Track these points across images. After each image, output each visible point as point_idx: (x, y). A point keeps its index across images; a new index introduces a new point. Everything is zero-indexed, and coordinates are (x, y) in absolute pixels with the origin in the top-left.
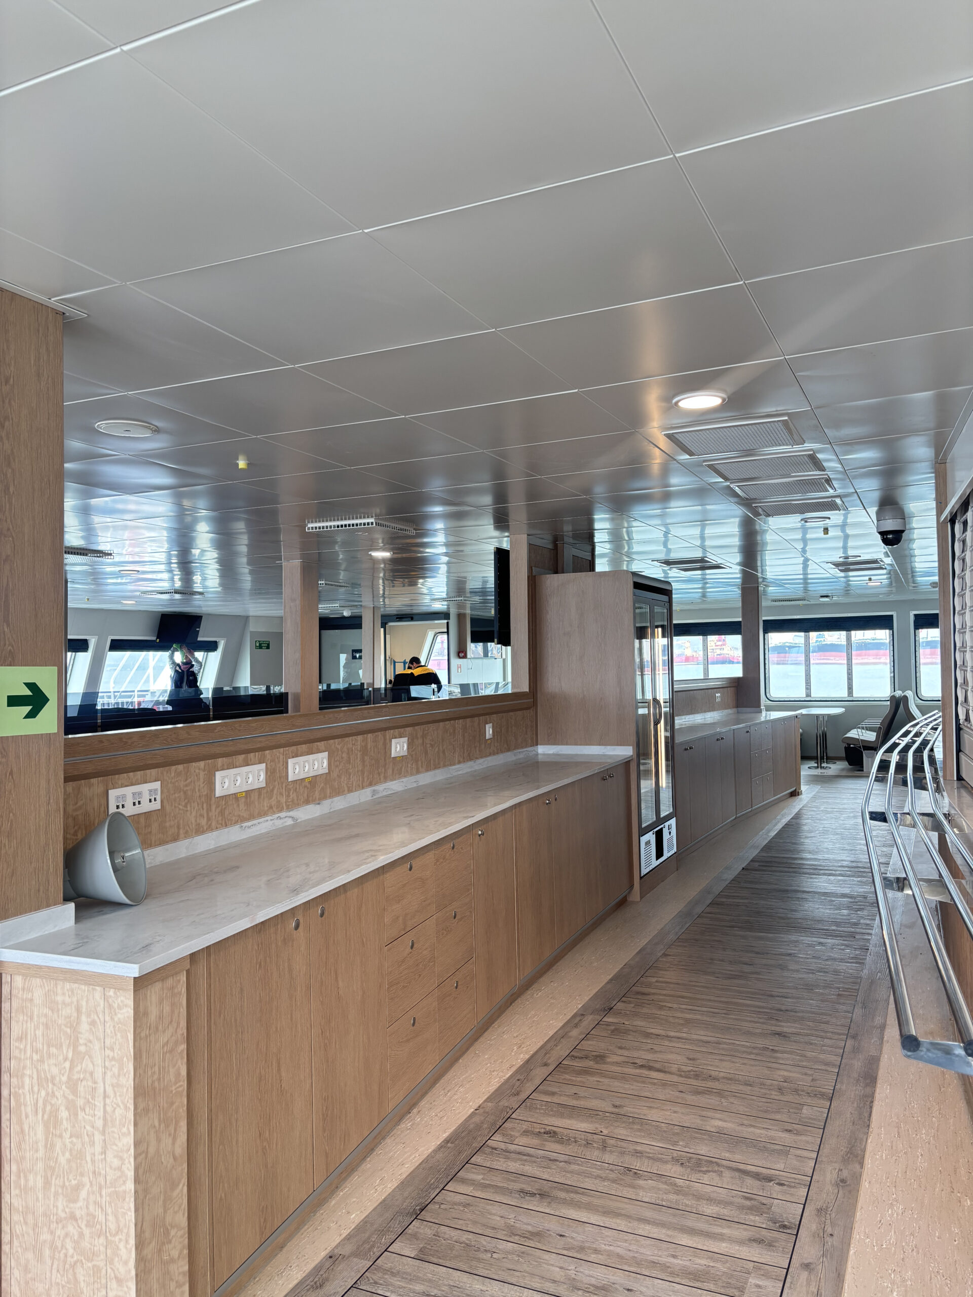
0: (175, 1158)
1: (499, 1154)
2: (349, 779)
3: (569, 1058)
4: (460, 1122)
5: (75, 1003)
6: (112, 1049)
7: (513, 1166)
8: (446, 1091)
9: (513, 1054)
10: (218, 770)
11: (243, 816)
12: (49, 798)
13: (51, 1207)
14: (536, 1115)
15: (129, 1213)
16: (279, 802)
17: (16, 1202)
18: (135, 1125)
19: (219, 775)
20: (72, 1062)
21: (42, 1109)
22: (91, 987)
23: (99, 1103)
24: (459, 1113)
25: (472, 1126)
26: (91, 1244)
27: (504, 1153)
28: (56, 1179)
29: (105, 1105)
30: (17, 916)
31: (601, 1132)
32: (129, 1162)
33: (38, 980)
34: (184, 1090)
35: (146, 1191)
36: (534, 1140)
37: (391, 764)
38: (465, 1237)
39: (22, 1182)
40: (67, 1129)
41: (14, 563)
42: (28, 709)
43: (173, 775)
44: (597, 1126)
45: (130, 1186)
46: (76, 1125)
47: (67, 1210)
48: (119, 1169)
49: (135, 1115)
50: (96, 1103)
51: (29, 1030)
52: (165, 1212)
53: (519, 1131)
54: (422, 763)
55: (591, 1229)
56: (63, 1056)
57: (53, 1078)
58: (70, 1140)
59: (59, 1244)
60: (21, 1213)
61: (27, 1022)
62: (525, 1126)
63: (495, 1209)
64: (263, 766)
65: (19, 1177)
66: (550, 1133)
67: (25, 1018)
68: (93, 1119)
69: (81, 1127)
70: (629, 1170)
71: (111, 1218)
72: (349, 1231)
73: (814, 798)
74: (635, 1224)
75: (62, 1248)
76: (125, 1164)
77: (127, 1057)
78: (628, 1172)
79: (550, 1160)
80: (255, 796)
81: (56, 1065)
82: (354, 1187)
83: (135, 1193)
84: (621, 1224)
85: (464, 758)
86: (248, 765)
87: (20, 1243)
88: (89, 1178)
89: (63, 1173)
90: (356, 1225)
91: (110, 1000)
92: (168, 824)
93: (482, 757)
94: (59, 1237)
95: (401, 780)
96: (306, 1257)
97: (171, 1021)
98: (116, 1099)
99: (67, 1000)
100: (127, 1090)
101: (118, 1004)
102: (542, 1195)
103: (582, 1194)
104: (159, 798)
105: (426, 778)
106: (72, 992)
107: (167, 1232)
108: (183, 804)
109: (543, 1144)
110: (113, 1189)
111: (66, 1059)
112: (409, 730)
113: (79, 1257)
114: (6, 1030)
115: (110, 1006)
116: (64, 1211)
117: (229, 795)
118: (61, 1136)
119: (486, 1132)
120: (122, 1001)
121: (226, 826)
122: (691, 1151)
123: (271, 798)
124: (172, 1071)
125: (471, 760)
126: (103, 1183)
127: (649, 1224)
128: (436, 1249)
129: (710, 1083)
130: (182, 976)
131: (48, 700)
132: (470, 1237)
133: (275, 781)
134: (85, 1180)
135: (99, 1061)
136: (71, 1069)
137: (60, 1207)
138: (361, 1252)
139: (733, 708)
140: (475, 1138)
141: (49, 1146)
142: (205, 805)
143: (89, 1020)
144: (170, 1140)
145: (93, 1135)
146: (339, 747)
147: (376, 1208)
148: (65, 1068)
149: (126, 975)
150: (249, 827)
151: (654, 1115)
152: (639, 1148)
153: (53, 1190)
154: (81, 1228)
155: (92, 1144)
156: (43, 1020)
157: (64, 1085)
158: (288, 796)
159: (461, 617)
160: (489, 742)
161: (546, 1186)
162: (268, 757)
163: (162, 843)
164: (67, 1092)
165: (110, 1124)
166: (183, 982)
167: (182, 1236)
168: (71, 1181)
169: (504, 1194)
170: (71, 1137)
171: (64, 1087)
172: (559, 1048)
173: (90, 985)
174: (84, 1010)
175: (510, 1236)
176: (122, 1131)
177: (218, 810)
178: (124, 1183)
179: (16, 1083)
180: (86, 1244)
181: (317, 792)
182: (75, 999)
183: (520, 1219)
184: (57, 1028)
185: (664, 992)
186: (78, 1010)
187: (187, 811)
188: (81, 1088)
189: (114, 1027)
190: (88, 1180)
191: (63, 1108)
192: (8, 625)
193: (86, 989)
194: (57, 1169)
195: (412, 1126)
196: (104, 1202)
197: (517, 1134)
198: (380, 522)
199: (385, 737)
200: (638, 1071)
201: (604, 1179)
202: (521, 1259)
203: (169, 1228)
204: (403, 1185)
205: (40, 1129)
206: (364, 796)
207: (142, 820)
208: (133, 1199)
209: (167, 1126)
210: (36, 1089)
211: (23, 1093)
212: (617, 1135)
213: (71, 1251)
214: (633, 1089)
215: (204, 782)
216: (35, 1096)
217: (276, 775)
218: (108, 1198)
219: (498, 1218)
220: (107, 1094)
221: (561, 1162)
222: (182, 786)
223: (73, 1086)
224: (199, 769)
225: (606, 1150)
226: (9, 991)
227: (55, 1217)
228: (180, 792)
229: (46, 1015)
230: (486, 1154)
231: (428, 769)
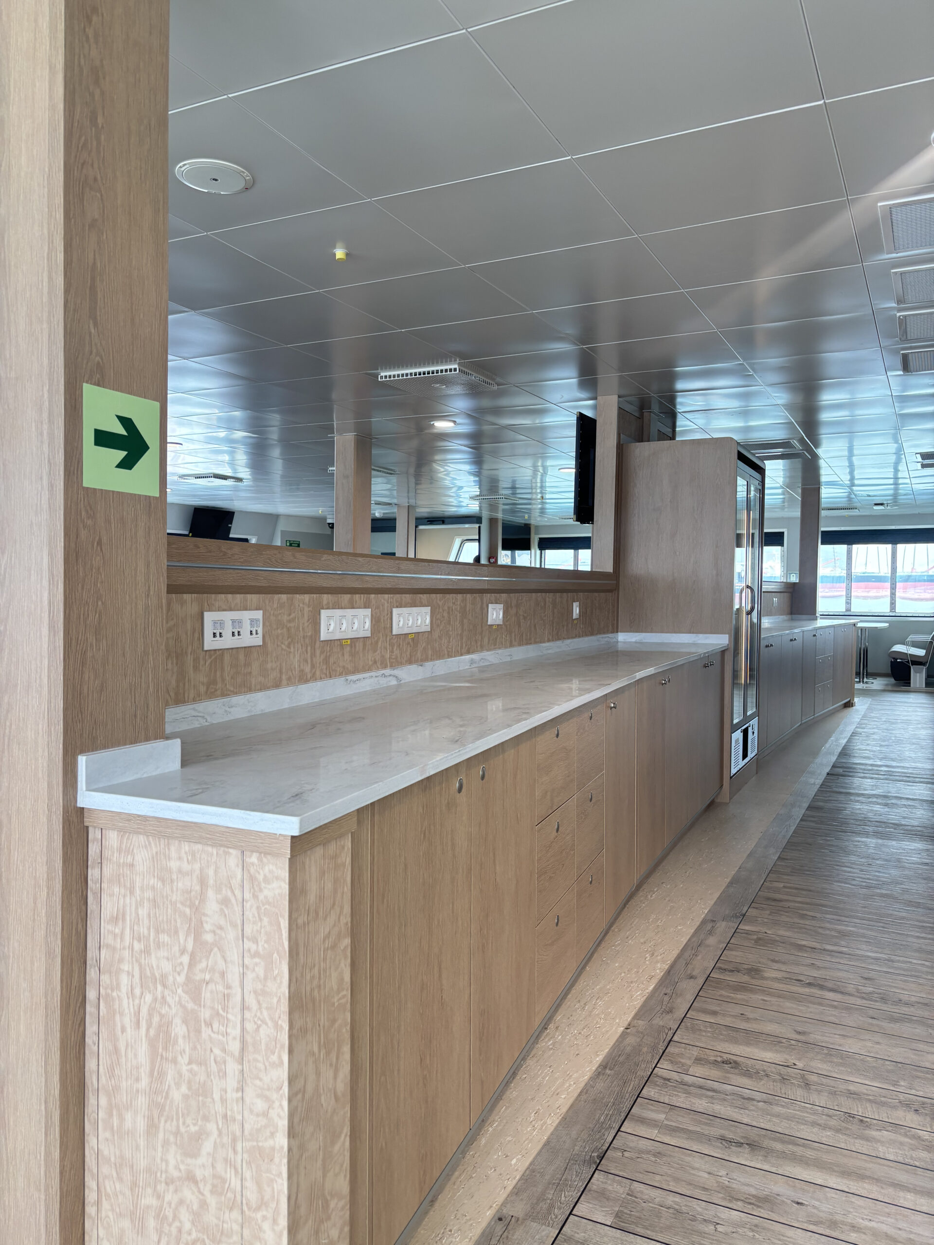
0: (337, 1099)
1: (675, 1087)
2: (449, 642)
3: (717, 971)
4: (612, 1043)
5: (198, 872)
6: (255, 940)
7: (701, 1104)
8: (582, 1003)
9: (647, 963)
10: (323, 609)
11: (348, 668)
12: (149, 587)
13: (159, 1161)
14: (703, 1039)
15: (279, 1181)
16: (383, 656)
17: (105, 1150)
18: (291, 1052)
19: (324, 613)
20: (192, 956)
21: (147, 1020)
22: (222, 849)
23: (234, 1017)
24: (607, 1031)
25: (628, 1049)
26: (218, 1218)
27: (681, 1086)
28: (166, 1122)
29: (243, 1020)
30: (108, 748)
31: (795, 1065)
32: (281, 1106)
33: (141, 837)
34: (347, 1001)
35: (302, 1147)
36: (713, 1071)
37: (487, 632)
38: (671, 1199)
39: (116, 1122)
40: (184, 1051)
41: (103, 234)
42: (121, 454)
43: (275, 606)
44: (787, 1057)
45: (282, 1141)
46: (199, 1047)
47: (182, 1167)
48: (265, 1114)
49: (290, 1037)
50: (230, 1016)
51: (128, 909)
52: (324, 1176)
53: (690, 1058)
54: (515, 635)
55: (834, 1196)
56: (179, 947)
57: (164, 977)
58: (190, 1067)
59: (170, 1216)
60: (113, 1165)
61: (124, 896)
62: (695, 1052)
63: (697, 1162)
64: (368, 612)
65: (111, 1115)
66: (731, 1063)
67: (122, 891)
68: (224, 1039)
69: (205, 1050)
70: (852, 1116)
71: (249, 1184)
72: (515, 1182)
73: (870, 709)
74: (890, 1190)
75: (174, 1220)
76: (273, 1109)
77: (278, 953)
78: (851, 1119)
79: (744, 1098)
80: (359, 646)
81: (168, 959)
82: (505, 1121)
83: (289, 1152)
84: (873, 1190)
85: (553, 637)
86: (353, 608)
87: (112, 1206)
88: (218, 1125)
89: (177, 1114)
90: (521, 1173)
91: (252, 870)
92: (269, 666)
93: (568, 638)
94: (170, 1203)
95: (497, 652)
96: (468, 1218)
97: (334, 904)
98: (261, 1013)
99: (186, 867)
100: (279, 1001)
101: (265, 876)
102: (753, 1146)
103: (804, 1146)
104: (260, 631)
105: (520, 653)
106: (193, 855)
107: (326, 1204)
108: (286, 643)
109: (726, 1077)
110: (255, 1144)
111: (183, 952)
112: (504, 595)
113: (200, 1235)
114: (94, 906)
115: (252, 879)
116: (177, 1168)
117: (334, 640)
118: (175, 1061)
119: (649, 1058)
120: (271, 872)
121: (331, 677)
122: (921, 1094)
123: (375, 651)
124: (334, 975)
125: (559, 639)
126: (238, 1133)
127: (909, 1191)
128: (637, 1214)
129: (904, 1009)
130: (346, 841)
131: (149, 448)
132: (677, 1200)
133: (379, 632)
134: (211, 1127)
135: (234, 955)
136: (191, 965)
137: (172, 1162)
138: (538, 1213)
139: (788, 614)
140: (637, 1065)
141: (156, 1073)
142: (309, 648)
143: (219, 896)
144: (331, 1074)
145: (225, 1062)
146: (441, 603)
147: (540, 1151)
148: (181, 964)
149: (278, 832)
150: (354, 682)
151: (852, 1046)
152: (852, 1088)
153: (161, 1135)
154: (203, 1194)
155: (223, 1075)
156: (149, 894)
157: (181, 989)
158: (392, 652)
159: (493, 521)
160: (575, 622)
161: (753, 1134)
162: (373, 602)
163: (263, 688)
164: (185, 998)
165: (251, 1048)
166: (348, 848)
167: (343, 1208)
168: (188, 1126)
169: (701, 1142)
170: (190, 1063)
171: (180, 991)
172: (699, 958)
173: (221, 846)
174: (211, 882)
175: (730, 1201)
176: (270, 1060)
177: (322, 657)
178: (272, 1135)
179: (108, 982)
180: (210, 1218)
181: (419, 651)
182: (197, 866)
183: (735, 1177)
184: (169, 906)
185: (799, 899)
186: (203, 881)
187: (290, 652)
188: (206, 994)
189: (258, 908)
190: (215, 1127)
191: (177, 1021)
192: (96, 325)
193: (215, 853)
194: (167, 1108)
195: (554, 1044)
196: (240, 1162)
197: (689, 1062)
198: (463, 369)
199: (482, 600)
200: (807, 990)
201: (825, 1127)
202: (757, 1236)
203: (329, 1198)
204: (566, 1122)
205: (143, 1051)
206: (463, 663)
207: (241, 657)
208: (285, 1161)
209: (328, 1053)
210: (137, 991)
211: (119, 997)
212: (815, 1069)
213: (187, 1226)
214: (811, 1012)
215: (308, 620)
216: (137, 1002)
217: (381, 623)
218: (246, 1156)
219: (706, 1175)
220: (247, 1004)
221: (759, 1101)
222: (285, 621)
223: (194, 990)
224: (303, 604)
225: (810, 1089)
226: (98, 851)
227: (164, 1176)
228: (283, 628)
229: (153, 888)
230: (658, 1086)
231: (520, 644)
